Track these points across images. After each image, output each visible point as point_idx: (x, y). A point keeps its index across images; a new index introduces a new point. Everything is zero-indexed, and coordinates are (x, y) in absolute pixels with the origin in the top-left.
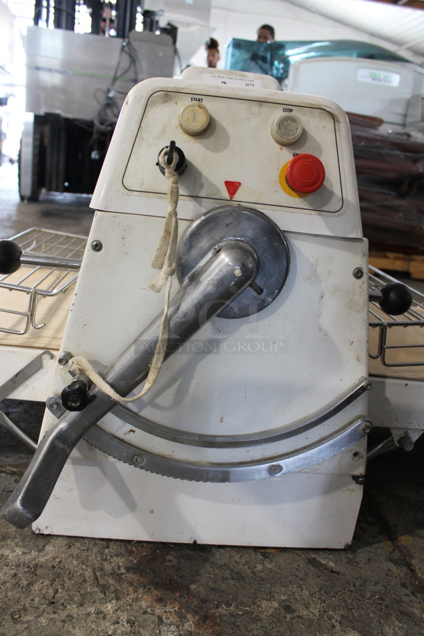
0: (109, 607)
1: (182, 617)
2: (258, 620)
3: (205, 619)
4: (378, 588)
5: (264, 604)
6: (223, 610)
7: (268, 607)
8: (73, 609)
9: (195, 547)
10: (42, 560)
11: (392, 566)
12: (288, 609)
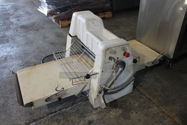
0: (112, 112)
1: (120, 110)
2: (128, 106)
3: (123, 108)
4: (138, 96)
5: (127, 104)
6: (123, 107)
7: (128, 104)
8: (108, 115)
9: (115, 100)
10: (99, 111)
11: (138, 92)
12: (130, 103)
